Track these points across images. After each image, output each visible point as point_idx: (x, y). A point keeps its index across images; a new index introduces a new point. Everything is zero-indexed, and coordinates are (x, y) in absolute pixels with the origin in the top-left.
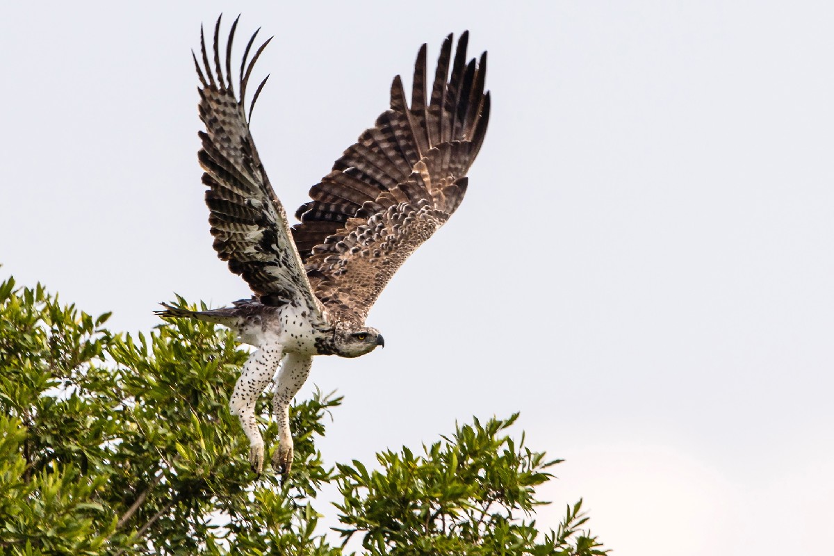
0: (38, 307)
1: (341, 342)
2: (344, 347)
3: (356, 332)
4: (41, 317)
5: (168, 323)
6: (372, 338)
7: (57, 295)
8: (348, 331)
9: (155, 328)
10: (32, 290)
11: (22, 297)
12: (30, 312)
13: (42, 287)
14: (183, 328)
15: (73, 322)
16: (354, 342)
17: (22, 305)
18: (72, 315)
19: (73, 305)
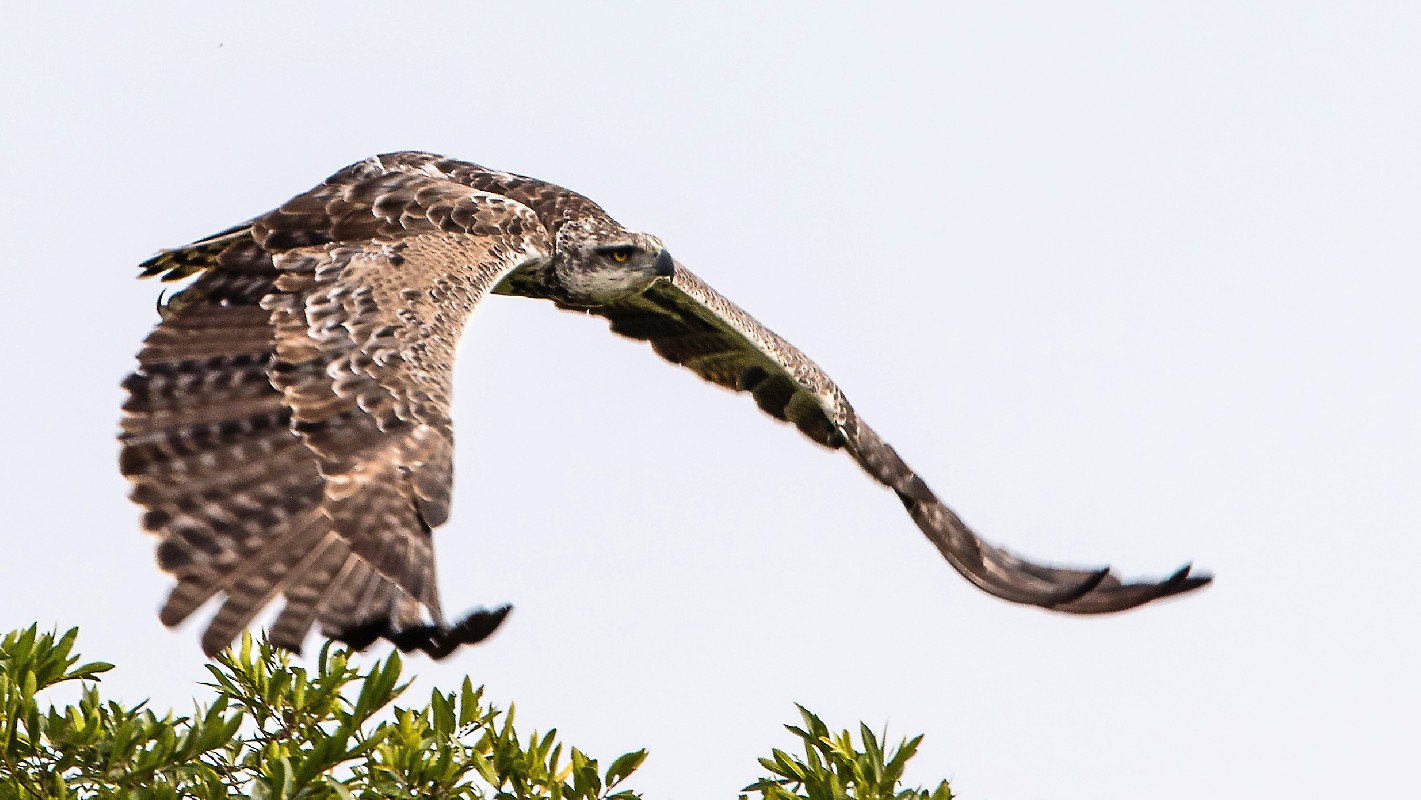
0: (467, 738)
1: (572, 269)
2: (578, 280)
3: (608, 244)
4: (471, 763)
5: (780, 777)
6: (645, 259)
7: (511, 711)
8: (587, 243)
9: (749, 789)
10: (452, 697)
11: (426, 712)
12: (447, 752)
13: (474, 690)
14: (819, 791)
15: (551, 776)
16: (604, 267)
17: (427, 734)
18: (547, 760)
19: (552, 733)
